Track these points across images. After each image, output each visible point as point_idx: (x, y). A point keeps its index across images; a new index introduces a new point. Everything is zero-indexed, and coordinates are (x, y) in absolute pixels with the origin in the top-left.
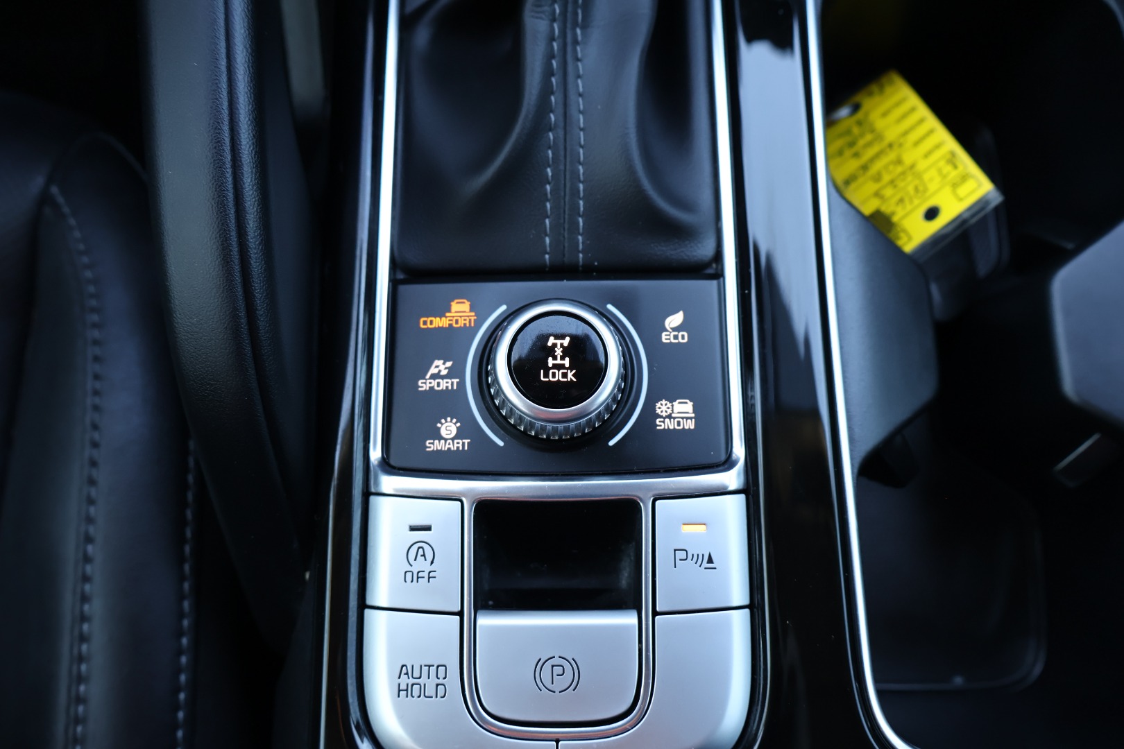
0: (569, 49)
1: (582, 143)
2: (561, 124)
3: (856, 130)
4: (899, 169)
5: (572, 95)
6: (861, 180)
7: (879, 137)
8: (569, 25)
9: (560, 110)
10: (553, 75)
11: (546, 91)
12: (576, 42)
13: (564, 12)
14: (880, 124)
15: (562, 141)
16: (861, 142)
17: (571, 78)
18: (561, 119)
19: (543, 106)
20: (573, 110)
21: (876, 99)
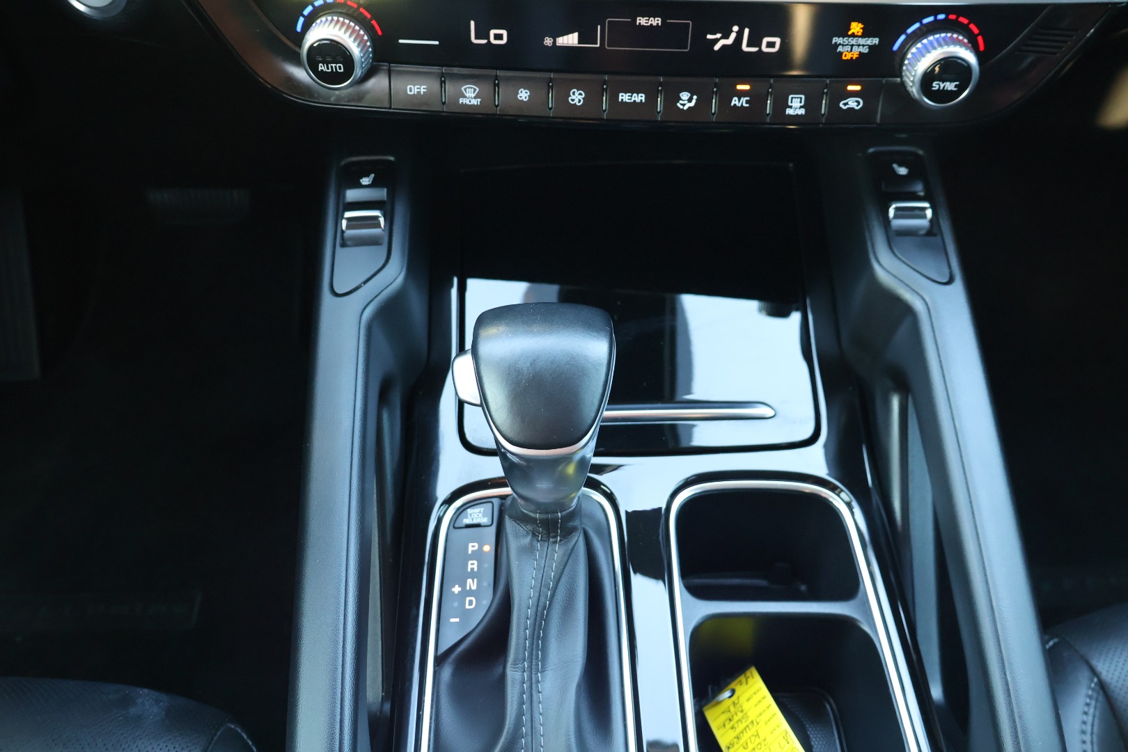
0: (534, 686)
1: (542, 744)
2: (530, 733)
3: (732, 709)
4: (758, 741)
5: (536, 715)
6: (736, 746)
7: (745, 716)
8: (533, 673)
9: (529, 725)
10: (524, 693)
11: (520, 714)
12: (538, 682)
13: (530, 667)
14: (746, 706)
15: (530, 744)
16: (736, 719)
17: (535, 704)
18: (529, 730)
19: (518, 723)
20: (537, 725)
21: (744, 687)
